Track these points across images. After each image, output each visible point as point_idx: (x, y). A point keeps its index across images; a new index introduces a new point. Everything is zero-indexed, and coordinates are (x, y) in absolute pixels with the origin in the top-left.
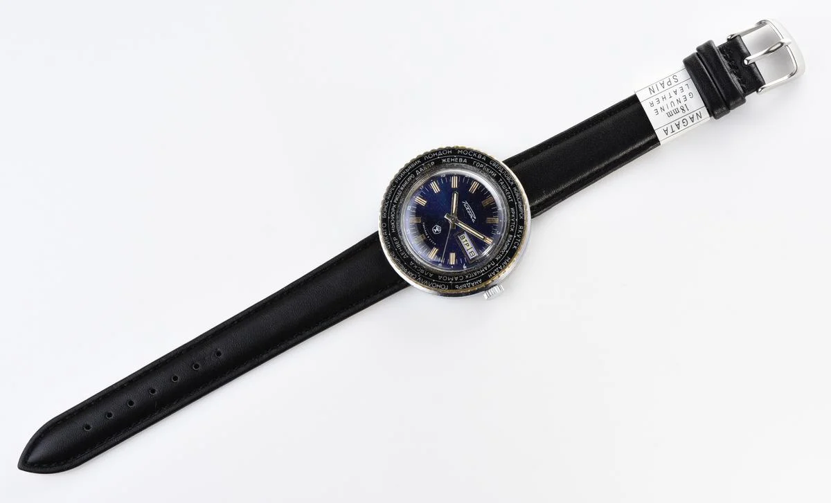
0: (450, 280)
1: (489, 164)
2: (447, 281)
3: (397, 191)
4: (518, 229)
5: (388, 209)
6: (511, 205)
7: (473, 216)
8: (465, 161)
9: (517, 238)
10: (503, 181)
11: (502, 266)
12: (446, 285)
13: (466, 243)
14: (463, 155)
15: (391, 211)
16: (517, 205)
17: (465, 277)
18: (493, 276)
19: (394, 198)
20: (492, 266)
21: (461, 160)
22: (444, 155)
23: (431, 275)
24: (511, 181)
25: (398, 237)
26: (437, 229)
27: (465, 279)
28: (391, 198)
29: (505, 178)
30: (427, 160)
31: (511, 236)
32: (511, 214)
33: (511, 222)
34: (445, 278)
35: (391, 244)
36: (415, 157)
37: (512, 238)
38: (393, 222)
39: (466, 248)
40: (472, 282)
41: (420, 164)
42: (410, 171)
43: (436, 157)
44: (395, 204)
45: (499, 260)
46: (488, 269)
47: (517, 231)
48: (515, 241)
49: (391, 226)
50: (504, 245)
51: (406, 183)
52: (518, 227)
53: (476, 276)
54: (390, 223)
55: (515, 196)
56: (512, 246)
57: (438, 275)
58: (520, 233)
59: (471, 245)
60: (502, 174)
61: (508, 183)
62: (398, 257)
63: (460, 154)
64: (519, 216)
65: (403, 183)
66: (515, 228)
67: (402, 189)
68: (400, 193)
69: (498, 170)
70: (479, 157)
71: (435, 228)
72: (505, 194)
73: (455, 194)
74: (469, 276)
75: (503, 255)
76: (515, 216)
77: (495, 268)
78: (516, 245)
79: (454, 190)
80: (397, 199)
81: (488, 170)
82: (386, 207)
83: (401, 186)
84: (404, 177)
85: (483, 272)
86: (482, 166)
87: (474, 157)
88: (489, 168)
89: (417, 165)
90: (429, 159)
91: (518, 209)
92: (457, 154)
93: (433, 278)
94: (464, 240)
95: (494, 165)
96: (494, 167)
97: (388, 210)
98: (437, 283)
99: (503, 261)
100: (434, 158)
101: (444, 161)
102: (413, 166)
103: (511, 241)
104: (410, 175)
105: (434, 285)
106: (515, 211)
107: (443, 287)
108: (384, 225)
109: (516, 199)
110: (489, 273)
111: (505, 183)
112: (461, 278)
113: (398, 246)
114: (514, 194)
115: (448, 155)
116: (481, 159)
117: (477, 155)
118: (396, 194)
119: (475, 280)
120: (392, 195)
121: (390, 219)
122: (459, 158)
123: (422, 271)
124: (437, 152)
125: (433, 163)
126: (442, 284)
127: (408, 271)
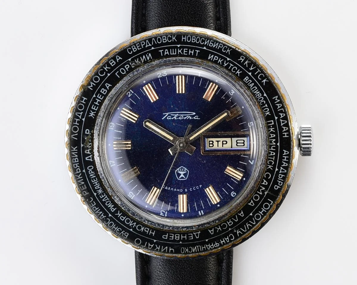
0: (263, 192)
1: (130, 56)
2: (261, 196)
3: (101, 200)
4: (242, 64)
5: (117, 225)
6: (203, 56)
7: (189, 115)
8: (108, 85)
9: (253, 72)
10: (164, 49)
11: (281, 112)
12: (266, 201)
13: (220, 143)
14: (97, 85)
15: (123, 222)
16: (208, 47)
17: (269, 170)
18: (288, 131)
19: (108, 209)
20: (273, 126)
21: (103, 91)
22: (84, 111)
23: (242, 214)
24: (170, 39)
25: (165, 233)
26: (182, 173)
27: (272, 172)
28: (106, 214)
29: (162, 44)
30: (78, 137)
31: (246, 79)
32: (216, 62)
33: (227, 67)
34: (256, 198)
35: (169, 246)
36: (66, 151)
37: (250, 78)
38: (140, 228)
39: (227, 146)
40: (280, 164)
41: (79, 149)
42: (82, 170)
43: (80, 122)
44: (116, 212)
45: (271, 111)
46: (276, 133)
47: (244, 66)
48: (256, 77)
49: (144, 233)
50: (254, 94)
51: (95, 182)
52: (239, 62)
53: (276, 156)
54: (140, 232)
55: (195, 44)
56: (262, 84)
57: (247, 205)
58: (249, 65)
59: (228, 140)
60: (154, 46)
61: (172, 43)
62: (194, 245)
63: (94, 87)
64: (224, 54)
65: (93, 185)
66: (238, 68)
67: (100, 191)
68: (105, 198)
69: (145, 49)
70: (113, 63)
71: (179, 175)
72: (183, 56)
73: (147, 124)
74: (271, 163)
75: (267, 102)
76: (222, 58)
77: (279, 123)
78: (263, 79)
79: (140, 122)
80: (111, 206)
81: (137, 61)
82: (114, 226)
83: (95, 191)
84: (85, 181)
85: (276, 142)
86: (127, 67)
87: (109, 71)
88: (136, 58)
89: (79, 154)
90: (79, 133)
91: (214, 49)
92: (93, 92)
93: (246, 214)
94: (215, 144)
95: (134, 49)
96: (138, 51)
97: (120, 226)
98: (257, 211)
99: (275, 107)
100: (80, 126)
101: (92, 114)
102: (76, 160)
103: (253, 81)
104: (87, 171)
105: (258, 217)
106: (215, 55)
107: (266, 206)
108: (138, 242)
109: (199, 45)
110: (282, 135)
111: (169, 48)
112: (268, 175)
113: (177, 238)
114: (191, 43)
115: (86, 105)
116: (117, 64)
117: (109, 65)
118: (104, 203)
119: (281, 158)
120: (102, 210)
121: (134, 229)
122: (99, 92)
123: (230, 223)
124: (75, 117)
125: (88, 132)
126: (261, 206)
127: (219, 242)
